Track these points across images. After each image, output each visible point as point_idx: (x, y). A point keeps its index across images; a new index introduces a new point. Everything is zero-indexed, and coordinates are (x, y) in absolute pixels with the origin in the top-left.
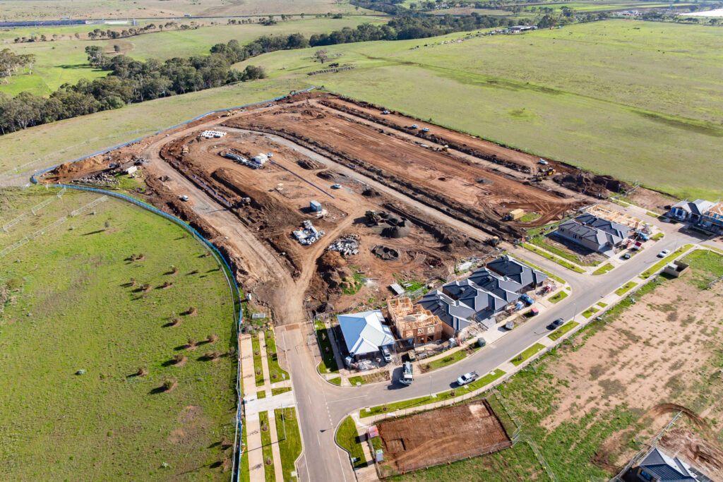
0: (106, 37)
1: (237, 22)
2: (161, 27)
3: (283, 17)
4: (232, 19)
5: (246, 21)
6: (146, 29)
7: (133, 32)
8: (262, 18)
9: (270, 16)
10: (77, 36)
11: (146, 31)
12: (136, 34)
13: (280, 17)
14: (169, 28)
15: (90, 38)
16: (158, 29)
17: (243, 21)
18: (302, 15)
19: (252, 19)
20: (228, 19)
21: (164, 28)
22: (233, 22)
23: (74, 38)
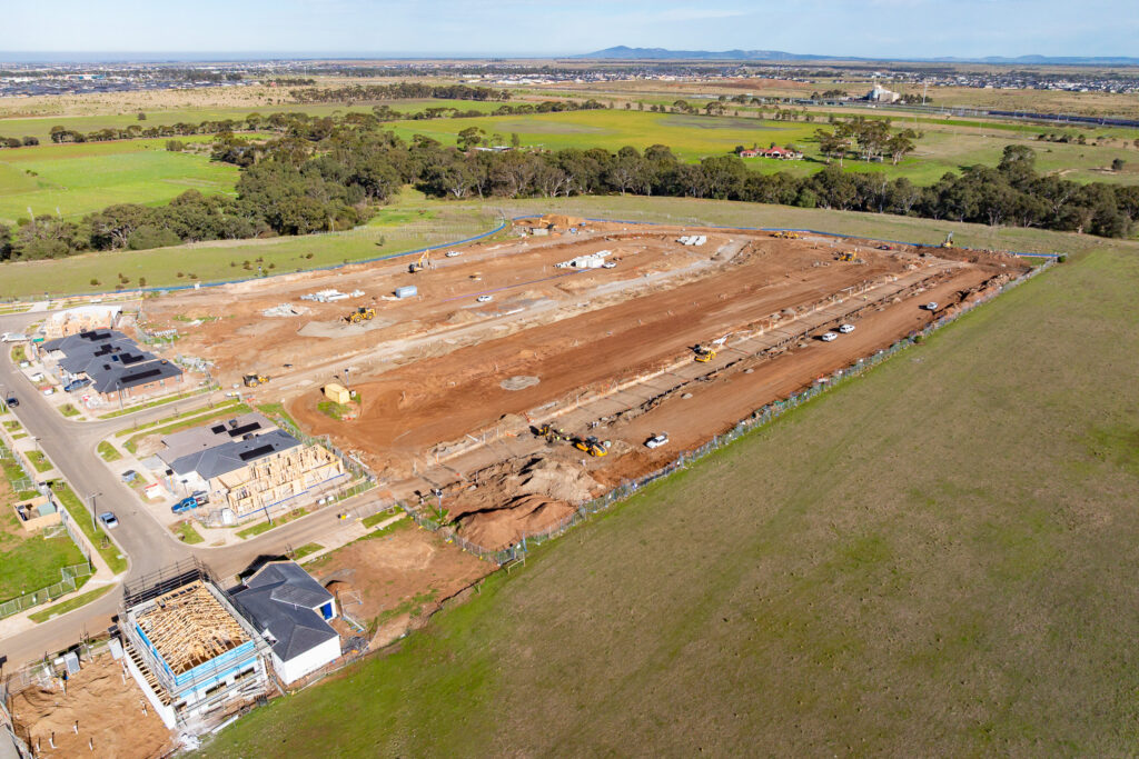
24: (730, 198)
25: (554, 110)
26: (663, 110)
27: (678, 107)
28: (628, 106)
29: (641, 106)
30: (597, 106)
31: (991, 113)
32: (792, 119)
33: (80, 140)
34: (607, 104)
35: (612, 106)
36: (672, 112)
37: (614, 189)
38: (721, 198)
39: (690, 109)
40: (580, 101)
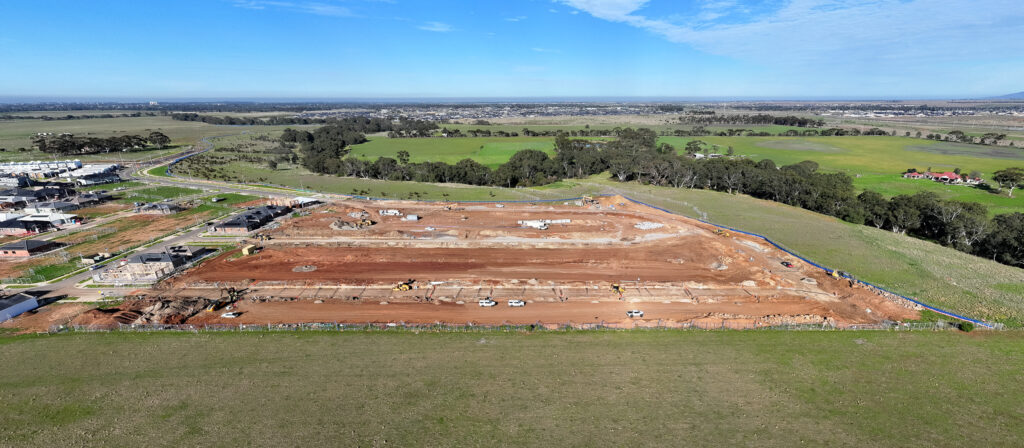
25: (837, 134)
26: (938, 137)
27: (954, 137)
28: (908, 134)
29: (919, 134)
30: (881, 133)
33: (508, 135)
34: (889, 130)
35: (894, 133)
36: (946, 140)
39: (964, 139)
40: (863, 128)
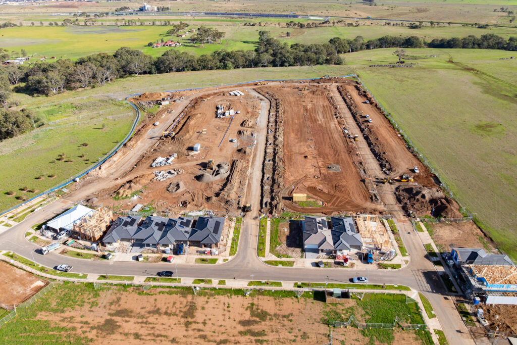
0: (296, 27)
1: (392, 24)
2: (334, 23)
3: (432, 23)
4: (388, 22)
5: (399, 24)
6: (323, 23)
7: (314, 25)
8: (412, 23)
9: (420, 22)
10: (279, 24)
11: (323, 25)
12: (316, 27)
13: (430, 23)
14: (339, 24)
15: (286, 27)
16: (331, 24)
17: (397, 24)
18: (450, 23)
19: (404, 23)
20: (385, 21)
21: (336, 24)
22: (389, 24)
23: (277, 26)
24: (192, 70)
27: (66, 23)
28: (33, 23)
29: (41, 23)
31: (206, 14)
32: (134, 24)
35: (21, 25)
36: (63, 26)
37: (131, 73)
38: (188, 70)
39: (74, 23)
